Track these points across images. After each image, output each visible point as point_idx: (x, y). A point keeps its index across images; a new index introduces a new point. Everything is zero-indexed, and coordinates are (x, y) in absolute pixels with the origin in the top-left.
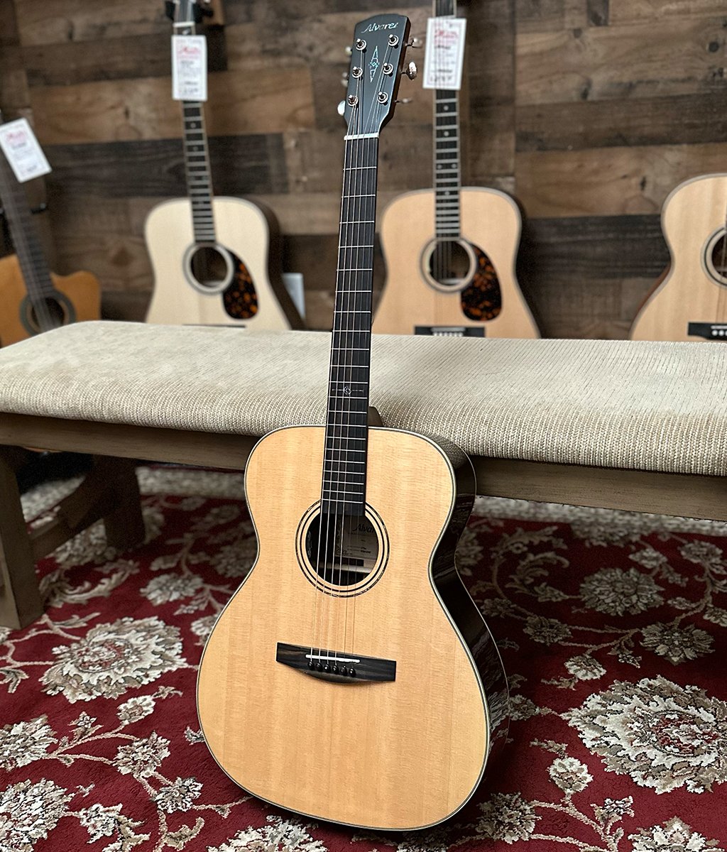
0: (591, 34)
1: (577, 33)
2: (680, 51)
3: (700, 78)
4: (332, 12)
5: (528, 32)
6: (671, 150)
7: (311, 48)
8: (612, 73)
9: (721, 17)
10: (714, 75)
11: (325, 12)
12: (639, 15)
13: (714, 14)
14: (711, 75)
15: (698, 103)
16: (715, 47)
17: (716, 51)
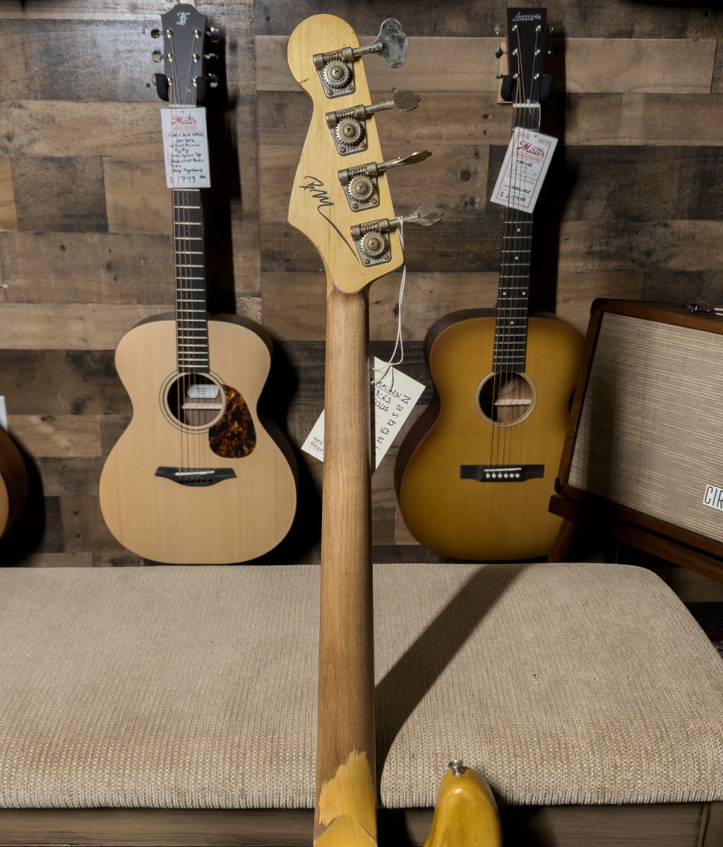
2: (432, 177)
3: (452, 206)
4: (36, 98)
5: (271, 144)
6: (424, 277)
7: (9, 138)
9: (472, 146)
10: (466, 204)
11: (28, 98)
12: (390, 136)
13: (466, 142)
14: (463, 204)
15: (450, 231)
16: (466, 175)
17: (467, 179)
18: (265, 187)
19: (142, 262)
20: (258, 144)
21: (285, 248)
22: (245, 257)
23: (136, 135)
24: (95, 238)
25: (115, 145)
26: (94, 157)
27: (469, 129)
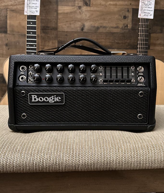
0: (84, 8)
1: (80, 7)
2: (114, 18)
3: (121, 27)
5: (62, 5)
8: (91, 23)
9: (127, 8)
10: (125, 27)
12: (100, 4)
13: (124, 7)
14: (124, 27)
15: (120, 36)
16: (125, 17)
17: (125, 19)
18: (60, 19)
19: (18, 43)
20: (58, 5)
21: (66, 39)
22: (52, 42)
23: (19, 2)
24: (3, 35)
25: (12, 5)
26: (5, 9)
27: (125, 3)
